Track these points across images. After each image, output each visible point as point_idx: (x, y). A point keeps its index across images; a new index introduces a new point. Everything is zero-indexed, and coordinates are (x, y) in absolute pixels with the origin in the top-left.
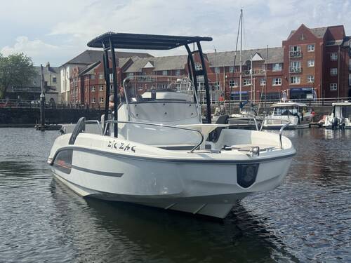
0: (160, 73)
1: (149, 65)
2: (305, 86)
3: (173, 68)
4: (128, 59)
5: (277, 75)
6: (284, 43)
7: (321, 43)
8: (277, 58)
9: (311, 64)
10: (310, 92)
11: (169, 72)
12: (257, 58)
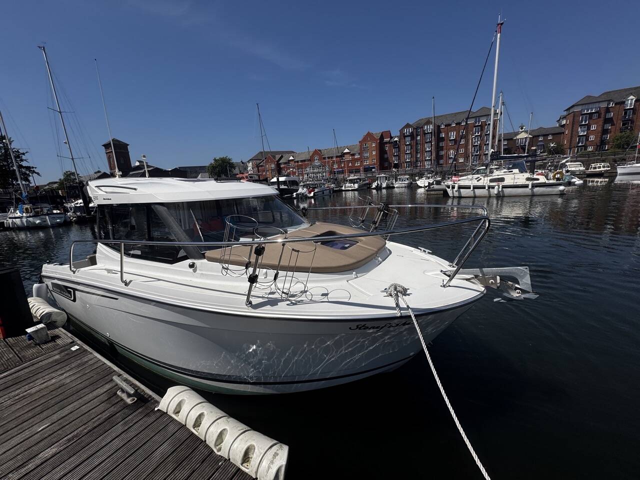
0: (298, 162)
1: (291, 158)
2: (371, 165)
3: (304, 159)
4: (281, 155)
5: (357, 160)
6: (360, 142)
7: (378, 141)
8: (356, 150)
9: (374, 153)
10: (374, 168)
11: (302, 161)
12: (347, 151)
